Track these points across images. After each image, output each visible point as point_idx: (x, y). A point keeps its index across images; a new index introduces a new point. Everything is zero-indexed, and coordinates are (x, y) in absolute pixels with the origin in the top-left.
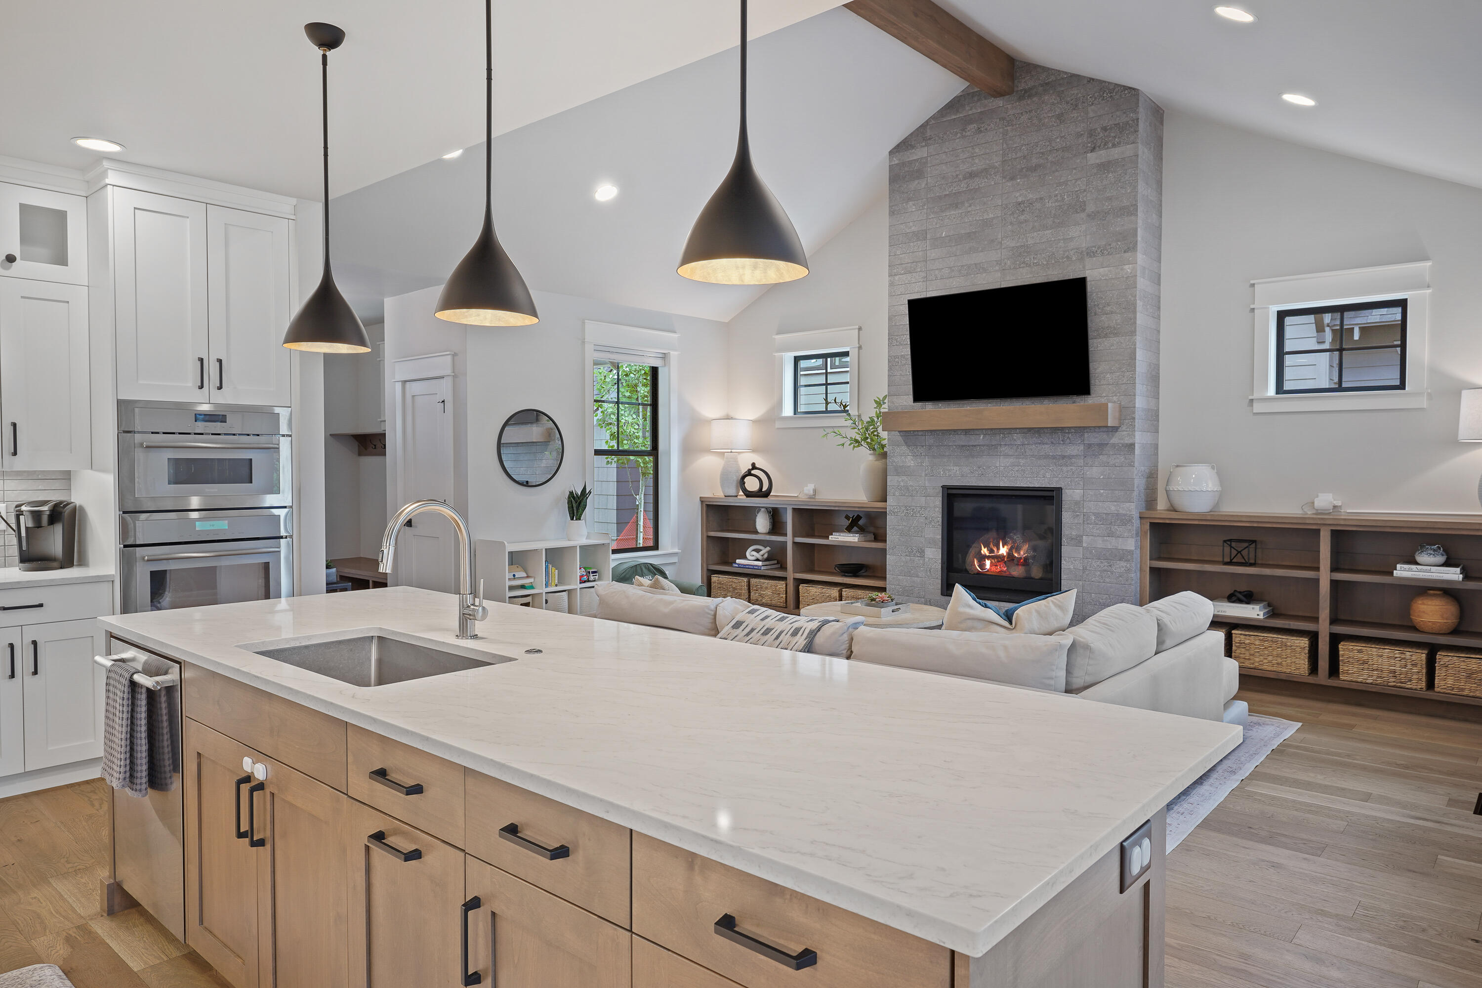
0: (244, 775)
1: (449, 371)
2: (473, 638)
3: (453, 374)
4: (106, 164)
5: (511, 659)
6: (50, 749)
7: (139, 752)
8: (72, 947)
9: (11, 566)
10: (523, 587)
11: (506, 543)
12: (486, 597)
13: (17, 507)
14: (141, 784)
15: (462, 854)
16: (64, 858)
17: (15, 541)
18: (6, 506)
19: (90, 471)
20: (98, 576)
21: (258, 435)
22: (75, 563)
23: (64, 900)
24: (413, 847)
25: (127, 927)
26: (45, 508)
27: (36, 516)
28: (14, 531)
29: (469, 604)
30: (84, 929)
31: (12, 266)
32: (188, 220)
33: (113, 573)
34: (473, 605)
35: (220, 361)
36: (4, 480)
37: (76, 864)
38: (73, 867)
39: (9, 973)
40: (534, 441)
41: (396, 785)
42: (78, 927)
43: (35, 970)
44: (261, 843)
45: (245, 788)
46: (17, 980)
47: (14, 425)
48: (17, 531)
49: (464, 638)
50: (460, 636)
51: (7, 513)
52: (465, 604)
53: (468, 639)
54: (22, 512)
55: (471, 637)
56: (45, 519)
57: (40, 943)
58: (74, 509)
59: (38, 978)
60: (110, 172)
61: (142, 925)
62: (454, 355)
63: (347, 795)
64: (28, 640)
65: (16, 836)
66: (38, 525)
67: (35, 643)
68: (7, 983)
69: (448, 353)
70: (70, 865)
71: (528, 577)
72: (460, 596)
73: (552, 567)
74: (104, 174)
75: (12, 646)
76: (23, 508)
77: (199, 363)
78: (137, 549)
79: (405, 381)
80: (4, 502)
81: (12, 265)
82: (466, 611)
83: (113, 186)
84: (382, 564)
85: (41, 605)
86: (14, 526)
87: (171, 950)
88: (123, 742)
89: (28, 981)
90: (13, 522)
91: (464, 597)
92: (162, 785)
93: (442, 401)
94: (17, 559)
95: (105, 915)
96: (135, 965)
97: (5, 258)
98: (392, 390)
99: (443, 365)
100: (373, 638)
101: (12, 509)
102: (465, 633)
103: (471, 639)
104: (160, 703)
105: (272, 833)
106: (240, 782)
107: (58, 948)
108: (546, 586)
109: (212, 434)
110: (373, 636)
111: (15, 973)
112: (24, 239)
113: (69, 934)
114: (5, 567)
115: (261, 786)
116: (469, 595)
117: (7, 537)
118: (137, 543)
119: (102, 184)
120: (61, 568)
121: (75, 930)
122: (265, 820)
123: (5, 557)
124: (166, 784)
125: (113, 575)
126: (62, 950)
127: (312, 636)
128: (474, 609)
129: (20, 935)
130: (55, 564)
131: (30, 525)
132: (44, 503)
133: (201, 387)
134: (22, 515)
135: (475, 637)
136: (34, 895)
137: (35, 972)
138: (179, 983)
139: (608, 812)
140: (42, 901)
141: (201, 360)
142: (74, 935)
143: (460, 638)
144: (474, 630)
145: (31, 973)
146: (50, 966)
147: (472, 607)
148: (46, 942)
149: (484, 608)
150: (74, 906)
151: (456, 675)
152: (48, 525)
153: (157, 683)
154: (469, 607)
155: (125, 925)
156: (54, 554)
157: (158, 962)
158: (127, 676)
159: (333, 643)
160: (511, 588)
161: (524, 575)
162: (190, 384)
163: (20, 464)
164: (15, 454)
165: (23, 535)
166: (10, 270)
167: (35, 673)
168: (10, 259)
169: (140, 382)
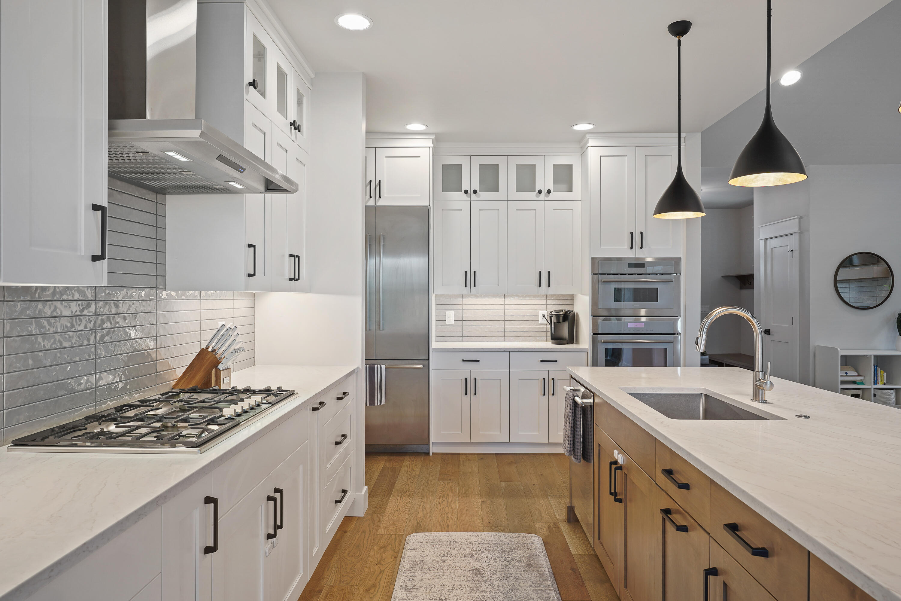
0: (615, 460)
1: (796, 230)
2: (764, 402)
3: (800, 231)
4: (588, 136)
5: (783, 419)
6: (559, 433)
7: (577, 439)
8: (550, 532)
9: (548, 341)
10: (854, 382)
11: (839, 349)
12: (773, 374)
13: (551, 312)
14: (578, 456)
15: (708, 537)
16: (556, 488)
17: (550, 329)
18: (547, 312)
19: (580, 295)
20: (582, 349)
21: (662, 274)
22: (574, 342)
23: (552, 508)
24: (684, 523)
25: (574, 531)
26: (561, 313)
27: (558, 316)
29: (761, 379)
30: (556, 525)
31: (549, 195)
32: (626, 157)
33: (588, 347)
34: (764, 379)
35: (642, 233)
36: (546, 299)
37: (561, 493)
38: (559, 494)
39: (523, 534)
40: (875, 277)
41: (674, 481)
42: (554, 523)
43: (532, 536)
44: (620, 501)
45: (613, 466)
46: (525, 539)
47: (549, 272)
48: (550, 324)
49: (756, 401)
50: (754, 400)
51: (547, 315)
52: (757, 378)
53: (759, 402)
55: (762, 401)
56: (561, 319)
57: (538, 525)
58: (574, 315)
59: (532, 540)
60: (590, 140)
61: (581, 532)
62: (801, 218)
63: (655, 482)
64: (551, 378)
65: (541, 472)
66: (558, 322)
67: (553, 379)
68: (521, 538)
69: (796, 217)
70: (558, 493)
71: (859, 375)
72: (754, 372)
73: (881, 370)
74: (587, 142)
75: (544, 379)
76: (553, 313)
77: (631, 235)
78: (599, 336)
79: (767, 239)
80: (546, 310)
82: (758, 383)
83: (591, 146)
84: (698, 346)
85: (556, 361)
86: (549, 322)
87: (591, 550)
88: (570, 431)
89: (528, 540)
90: (549, 320)
91: (757, 374)
92: (588, 459)
93: (792, 250)
94: (550, 338)
95: (567, 521)
96: (573, 552)
97: (546, 192)
98: (759, 245)
99: (792, 226)
100: (701, 395)
101: (549, 313)
102: (757, 397)
103: (762, 402)
104: (588, 415)
105: (625, 497)
106: (611, 463)
107: (544, 530)
108: (875, 383)
109: (637, 274)
110: (701, 394)
111: (525, 535)
112: (555, 181)
113: (550, 525)
114: (546, 342)
115: (620, 468)
116: (760, 372)
117: (547, 327)
118: (599, 333)
119: (586, 147)
120: (568, 344)
121: (553, 524)
122: (622, 488)
123: (546, 337)
124: (590, 459)
125: (588, 349)
126: (545, 532)
127: (663, 388)
128: (763, 382)
129: (531, 518)
130: (565, 342)
131: (555, 321)
132: (561, 311)
133: (632, 248)
134: (552, 316)
135: (765, 402)
136: (541, 502)
137: (532, 537)
138: (590, 568)
139: (790, 531)
140: (543, 506)
141: (632, 233)
142: (552, 526)
143: (753, 401)
144: (765, 397)
145: (530, 537)
146: (538, 537)
147: (762, 380)
148: (540, 525)
149: (771, 383)
150: (555, 512)
151: (734, 422)
152: (563, 323)
153: (583, 402)
154: (760, 380)
155: (574, 530)
156: (565, 337)
157: (583, 554)
158: (572, 397)
159: (676, 394)
160: (843, 382)
161: (856, 374)
162: (626, 247)
163: (551, 291)
164: (549, 286)
165: (553, 326)
166: (549, 197)
167: (553, 394)
168: (549, 192)
169: (601, 247)
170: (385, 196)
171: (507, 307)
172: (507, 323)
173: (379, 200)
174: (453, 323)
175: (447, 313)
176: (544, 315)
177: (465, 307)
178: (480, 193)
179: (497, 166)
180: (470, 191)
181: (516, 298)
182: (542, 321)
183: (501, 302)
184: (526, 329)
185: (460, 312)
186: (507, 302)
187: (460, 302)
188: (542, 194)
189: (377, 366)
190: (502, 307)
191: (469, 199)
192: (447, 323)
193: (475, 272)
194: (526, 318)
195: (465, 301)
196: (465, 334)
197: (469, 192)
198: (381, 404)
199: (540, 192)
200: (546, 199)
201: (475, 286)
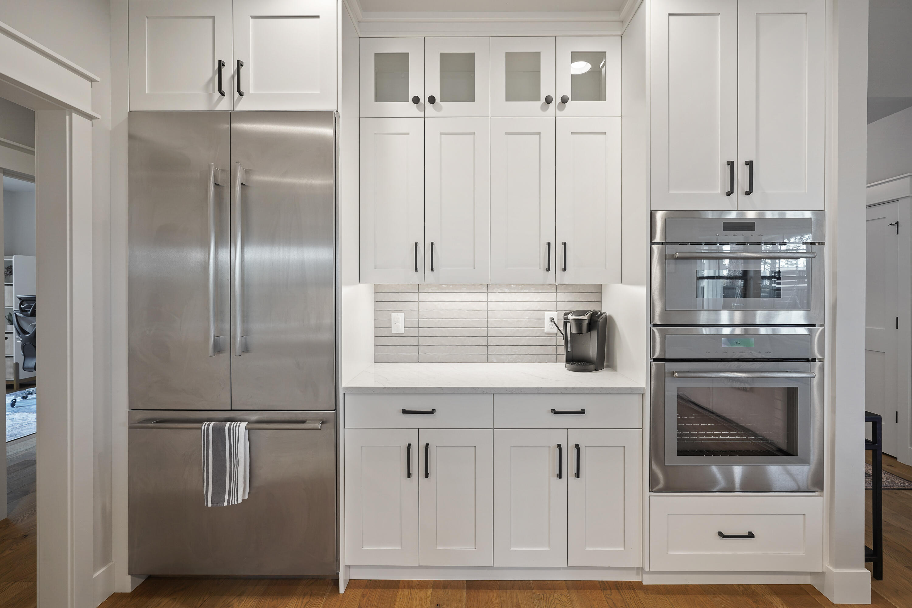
9: (560, 362)
13: (565, 315)
17: (563, 342)
18: (558, 314)
19: (619, 285)
20: (631, 388)
26: (585, 317)
27: (579, 323)
28: (563, 335)
32: (719, 17)
33: (644, 386)
35: (750, 163)
47: (565, 244)
48: (564, 335)
51: (558, 319)
54: (569, 319)
56: (585, 326)
58: (606, 318)
64: (572, 444)
66: (580, 332)
67: (577, 446)
75: (560, 446)
76: (570, 317)
77: (729, 167)
78: (667, 364)
80: (556, 310)
81: (565, 105)
85: (584, 412)
86: (563, 330)
90: (562, 326)
93: (895, 223)
94: (564, 358)
97: (560, 100)
101: (561, 316)
109: (739, 243)
112: (575, 83)
114: (556, 363)
117: (558, 338)
118: (666, 357)
119: (638, 5)
120: (595, 370)
123: (556, 354)
125: (644, 388)
130: (592, 367)
131: (574, 331)
132: (584, 313)
133: (730, 193)
134: (569, 322)
141: (731, 164)
152: (587, 332)
156: (590, 358)
162: (720, 191)
163: (568, 278)
164: (565, 269)
165: (569, 339)
166: (564, 111)
167: (578, 475)
168: (564, 100)
169: (671, 192)
170: (252, 92)
171: (491, 306)
172: (492, 332)
173: (239, 100)
174: (404, 332)
175: (394, 315)
176: (554, 320)
177: (422, 306)
178: (442, 103)
179: (471, 56)
180: (424, 100)
181: (506, 290)
182: (548, 328)
183: (482, 297)
184: (523, 341)
185: (415, 314)
186: (492, 297)
187: (415, 297)
188: (552, 105)
189: (230, 426)
190: (483, 306)
191: (422, 114)
192: (394, 331)
193: (432, 244)
194: (523, 324)
195: (423, 296)
196: (422, 349)
197: (422, 101)
198: (236, 503)
199: (548, 100)
200: (559, 113)
201: (432, 269)
